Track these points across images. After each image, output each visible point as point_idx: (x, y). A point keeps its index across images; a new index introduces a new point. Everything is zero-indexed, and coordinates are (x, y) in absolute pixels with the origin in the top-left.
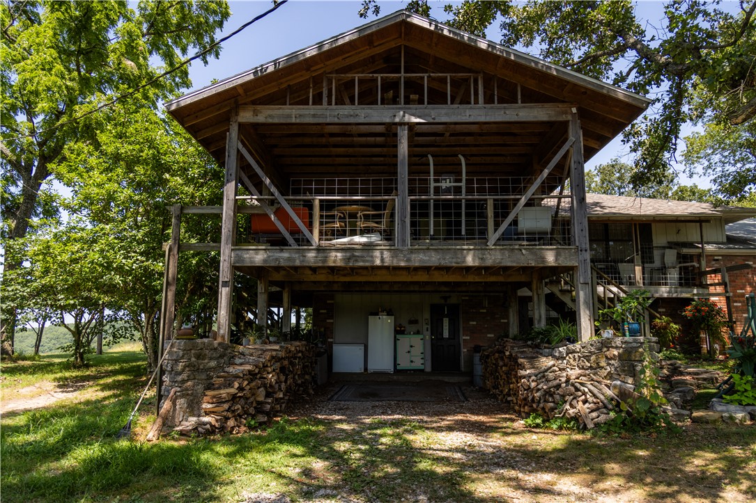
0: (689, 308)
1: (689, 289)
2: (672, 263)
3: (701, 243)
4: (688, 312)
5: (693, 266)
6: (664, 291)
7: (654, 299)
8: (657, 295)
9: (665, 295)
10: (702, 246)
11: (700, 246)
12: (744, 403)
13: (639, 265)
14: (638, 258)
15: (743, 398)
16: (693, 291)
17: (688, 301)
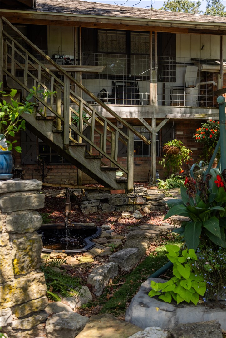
0: (200, 130)
1: (205, 110)
2: (193, 82)
3: (220, 60)
4: (199, 134)
5: (212, 85)
6: (177, 112)
7: (167, 120)
8: (170, 116)
9: (179, 116)
10: (221, 63)
11: (220, 63)
12: (179, 300)
13: (154, 82)
14: (154, 74)
15: (178, 291)
16: (208, 111)
17: (199, 123)
